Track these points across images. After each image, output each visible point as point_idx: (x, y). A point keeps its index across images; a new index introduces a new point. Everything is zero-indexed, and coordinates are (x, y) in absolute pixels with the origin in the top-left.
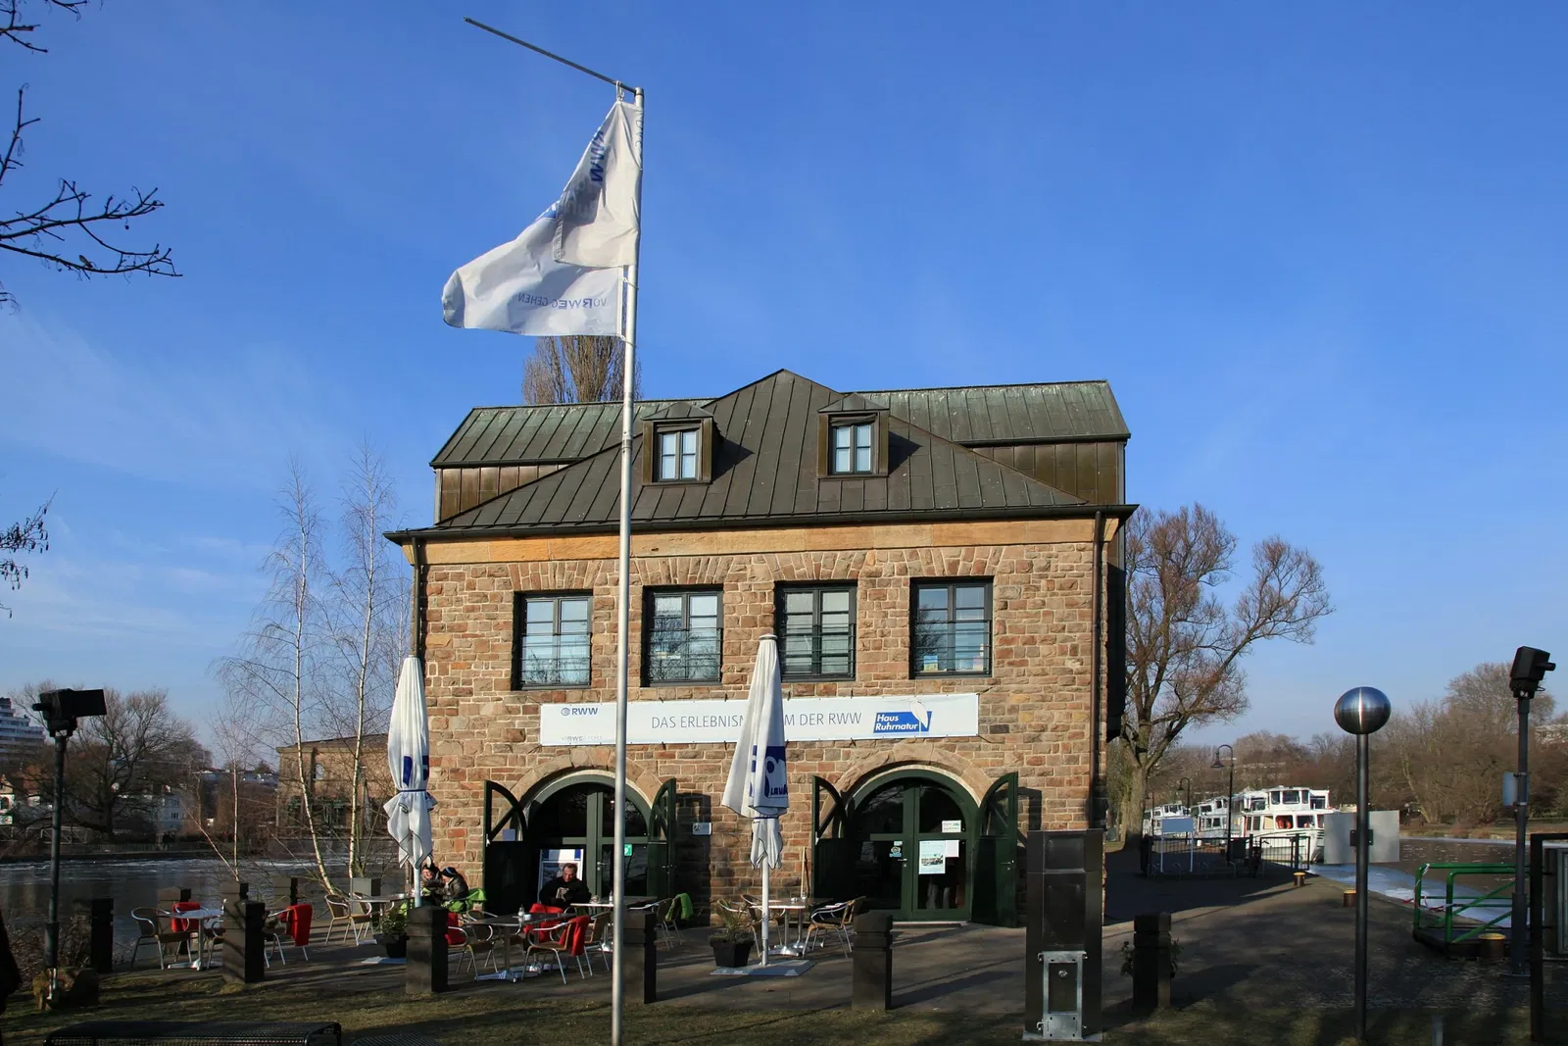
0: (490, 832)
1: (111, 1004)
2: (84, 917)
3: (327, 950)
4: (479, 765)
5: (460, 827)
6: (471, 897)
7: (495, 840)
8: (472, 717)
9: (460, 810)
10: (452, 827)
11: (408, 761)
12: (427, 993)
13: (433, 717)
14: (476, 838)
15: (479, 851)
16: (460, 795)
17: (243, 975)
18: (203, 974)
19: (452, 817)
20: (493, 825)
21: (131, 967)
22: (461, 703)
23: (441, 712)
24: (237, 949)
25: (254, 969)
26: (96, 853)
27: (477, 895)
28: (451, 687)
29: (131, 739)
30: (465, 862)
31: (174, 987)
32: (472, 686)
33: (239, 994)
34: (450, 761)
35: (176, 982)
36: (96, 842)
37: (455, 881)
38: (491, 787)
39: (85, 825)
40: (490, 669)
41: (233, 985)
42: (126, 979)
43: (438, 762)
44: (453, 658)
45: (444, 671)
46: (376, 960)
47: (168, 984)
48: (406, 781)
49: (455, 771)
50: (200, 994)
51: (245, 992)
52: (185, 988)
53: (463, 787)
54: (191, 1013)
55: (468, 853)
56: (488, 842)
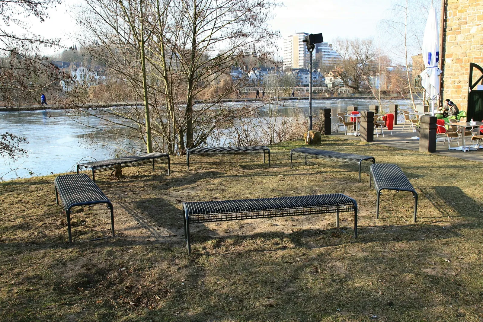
0: (471, 86)
1: (324, 144)
2: (323, 115)
3: (401, 133)
4: (469, 56)
5: (459, 84)
6: (460, 115)
7: (473, 90)
8: (466, 34)
9: (460, 76)
10: (456, 84)
11: (430, 55)
12: (427, 152)
13: (449, 36)
14: (465, 90)
15: (467, 95)
16: (460, 70)
17: (366, 138)
18: (357, 138)
19: (456, 80)
20: (473, 83)
21: (337, 133)
22: (462, 28)
23: (453, 33)
24: (364, 128)
25: (370, 137)
26: (353, 96)
27: (462, 114)
28: (458, 21)
29: (364, 57)
30: (461, 99)
31: (345, 141)
32: (467, 20)
33: (363, 146)
34: (456, 55)
35: (347, 140)
36: (354, 93)
37: (453, 107)
38: (472, 65)
39: (351, 87)
40: (476, 11)
41: (363, 142)
42: (334, 137)
43: (451, 56)
44: (459, 8)
45: (455, 15)
46: (416, 138)
47: (345, 140)
48: (429, 63)
49: (458, 59)
50: (352, 144)
51: (366, 145)
52: (349, 142)
53: (461, 66)
54: (344, 150)
55: (462, 95)
56: (470, 91)
